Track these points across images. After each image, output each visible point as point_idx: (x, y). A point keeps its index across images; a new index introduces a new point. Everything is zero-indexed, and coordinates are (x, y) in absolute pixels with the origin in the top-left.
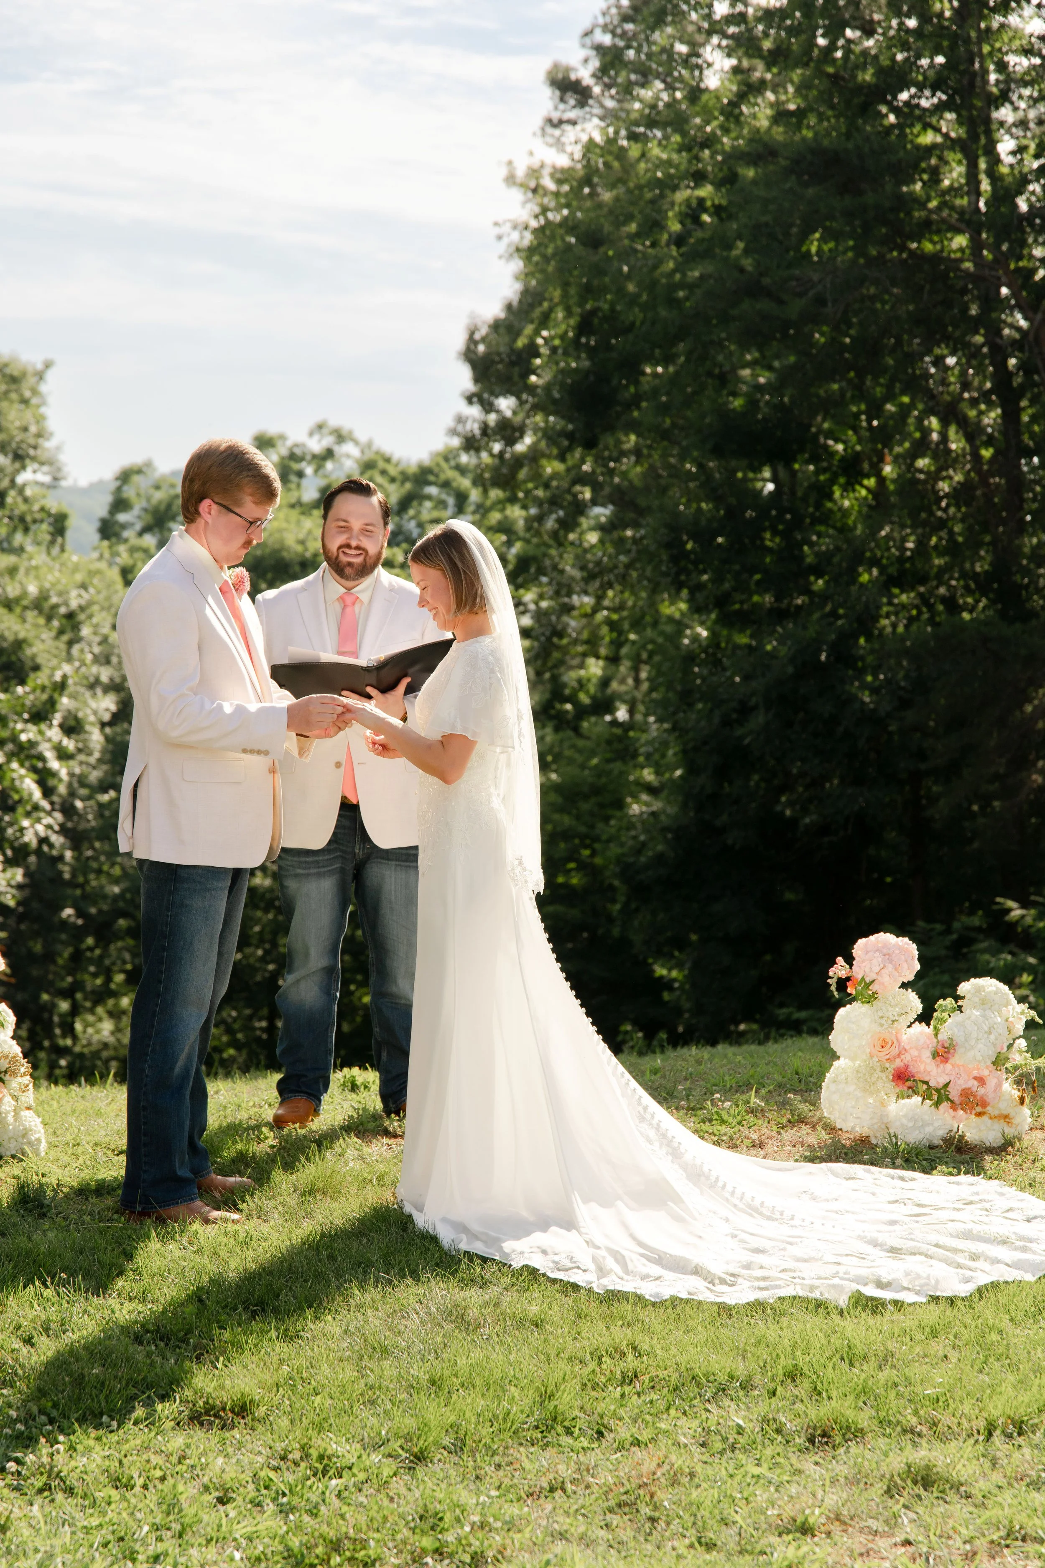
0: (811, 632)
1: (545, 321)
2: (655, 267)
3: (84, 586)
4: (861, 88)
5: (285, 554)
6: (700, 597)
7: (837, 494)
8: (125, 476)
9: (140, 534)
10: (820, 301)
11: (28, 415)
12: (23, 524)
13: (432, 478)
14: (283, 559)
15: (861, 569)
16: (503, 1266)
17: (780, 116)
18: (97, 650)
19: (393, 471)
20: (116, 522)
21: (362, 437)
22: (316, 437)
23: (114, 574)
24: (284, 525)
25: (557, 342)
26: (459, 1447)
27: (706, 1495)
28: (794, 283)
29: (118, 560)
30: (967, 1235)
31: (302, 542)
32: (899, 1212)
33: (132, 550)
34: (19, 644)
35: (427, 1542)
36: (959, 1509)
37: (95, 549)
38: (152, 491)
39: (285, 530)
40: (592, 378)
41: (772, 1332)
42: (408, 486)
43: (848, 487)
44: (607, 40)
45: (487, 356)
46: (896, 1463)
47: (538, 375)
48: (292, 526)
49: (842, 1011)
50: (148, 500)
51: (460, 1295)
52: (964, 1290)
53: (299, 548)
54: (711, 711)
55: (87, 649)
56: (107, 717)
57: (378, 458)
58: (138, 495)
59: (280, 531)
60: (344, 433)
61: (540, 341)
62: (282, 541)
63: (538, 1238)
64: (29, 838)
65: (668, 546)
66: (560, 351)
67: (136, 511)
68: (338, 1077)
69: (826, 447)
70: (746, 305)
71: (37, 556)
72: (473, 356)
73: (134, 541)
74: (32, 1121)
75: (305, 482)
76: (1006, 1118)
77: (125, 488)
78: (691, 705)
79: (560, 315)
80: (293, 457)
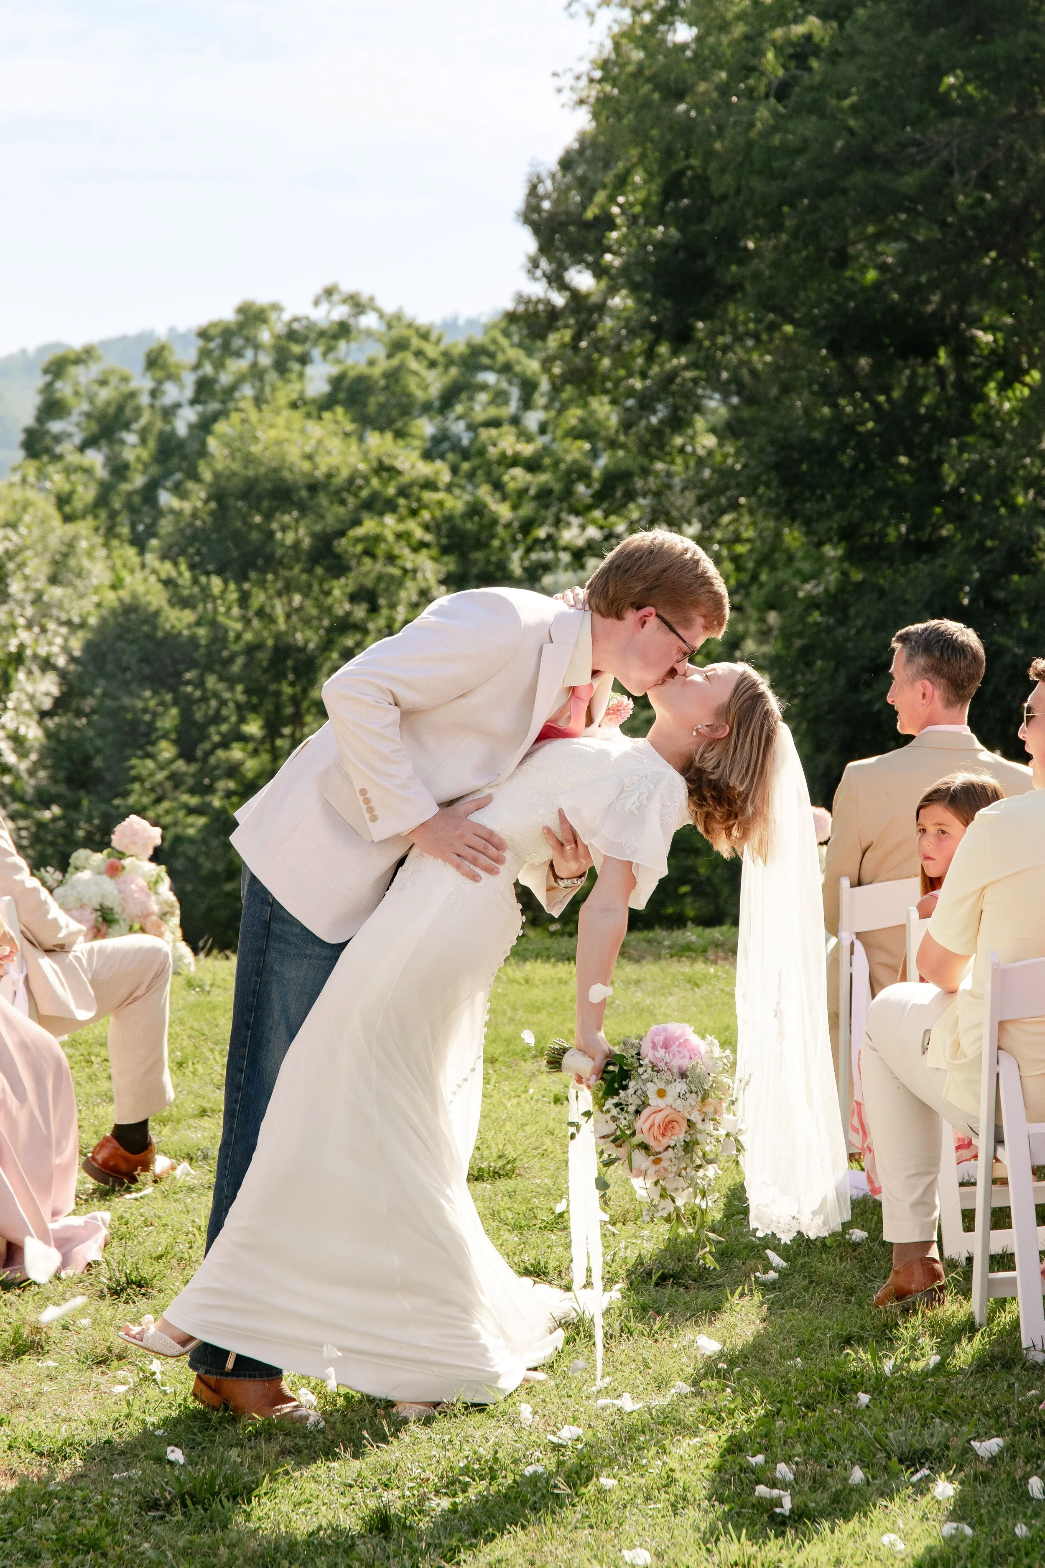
0: (951, 571)
1: (622, 182)
2: (751, 125)
5: (286, 474)
6: (821, 527)
7: (993, 395)
8: (57, 367)
9: (82, 449)
10: (947, 169)
13: (485, 360)
14: (283, 480)
15: (1013, 491)
18: (29, 611)
19: (432, 351)
20: (47, 432)
21: (389, 308)
22: (324, 307)
24: (285, 434)
25: (637, 209)
28: (913, 150)
29: (48, 485)
31: (309, 457)
33: (68, 471)
37: (14, 470)
38: (95, 387)
39: (287, 440)
40: (682, 255)
42: (454, 371)
43: (1005, 386)
45: (552, 214)
47: (614, 253)
48: (296, 436)
50: (91, 400)
53: (306, 466)
54: (836, 669)
55: (17, 611)
56: (47, 704)
57: (410, 333)
58: (76, 393)
59: (279, 443)
60: (364, 298)
61: (615, 210)
62: (283, 457)
65: (777, 467)
66: (641, 221)
67: (75, 417)
69: (973, 339)
70: (858, 178)
72: (535, 216)
73: (73, 458)
75: (309, 370)
77: (58, 385)
78: (809, 664)
79: (639, 178)
80: (292, 335)
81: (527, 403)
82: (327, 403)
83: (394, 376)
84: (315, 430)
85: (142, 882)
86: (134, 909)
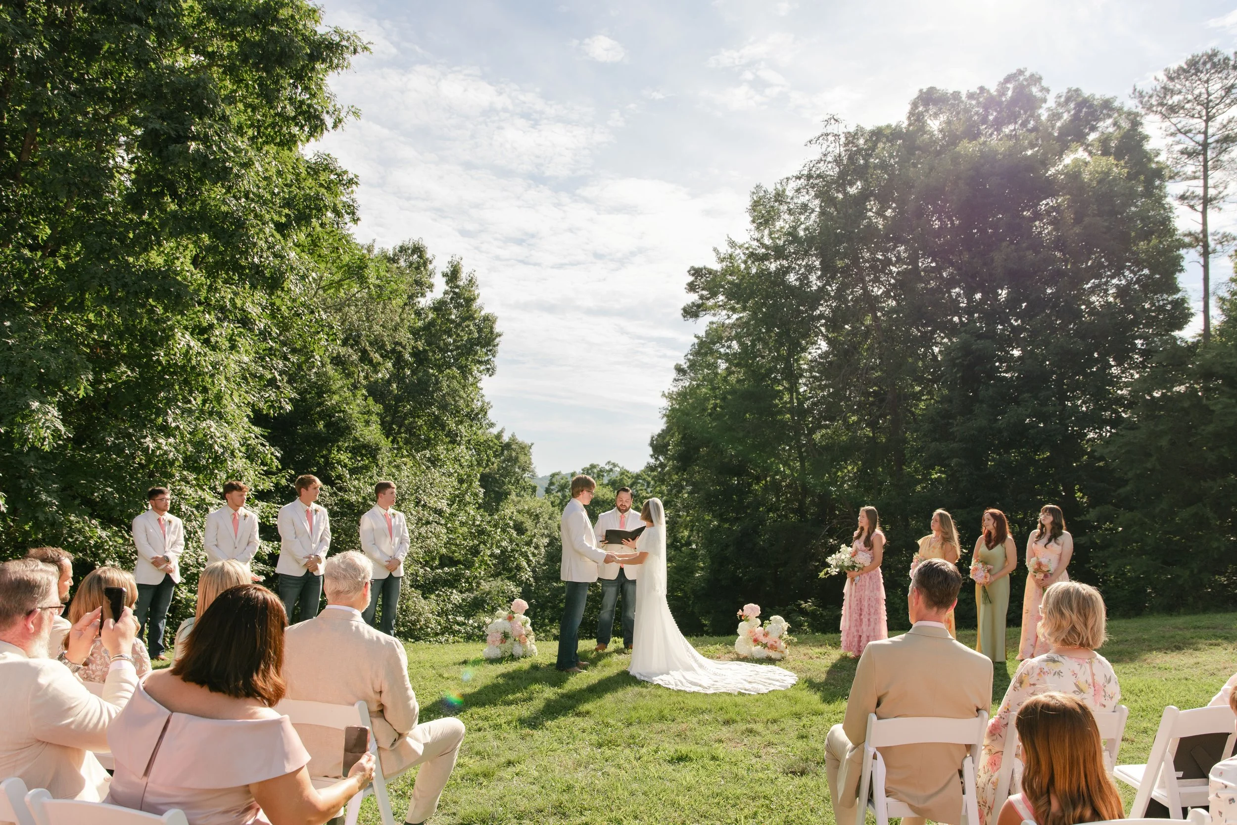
0: (746, 524)
1: (672, 436)
2: (704, 422)
3: (541, 507)
4: (761, 374)
6: (715, 513)
7: (754, 486)
8: (553, 476)
9: (557, 492)
10: (749, 432)
11: (527, 458)
12: (524, 489)
13: (640, 477)
15: (760, 507)
16: (652, 684)
17: (738, 381)
18: (544, 525)
19: (629, 475)
20: (550, 489)
21: (621, 466)
22: (608, 465)
23: (549, 503)
25: (675, 442)
26: (639, 723)
27: (698, 733)
28: (742, 427)
30: (769, 679)
32: (752, 673)
34: (522, 523)
35: (631, 741)
36: (758, 738)
37: (544, 496)
38: (561, 480)
40: (686, 452)
41: (717, 699)
42: (634, 479)
43: (757, 484)
44: (691, 357)
45: (656, 444)
46: (744, 728)
47: (670, 451)
49: (740, 624)
50: (560, 483)
51: (641, 690)
52: (766, 691)
54: (718, 546)
55: (541, 525)
57: (625, 472)
58: (557, 481)
60: (616, 464)
61: (671, 442)
63: (661, 677)
64: (523, 578)
65: (707, 499)
66: (676, 444)
67: (556, 486)
68: (612, 639)
69: (751, 472)
70: (728, 433)
71: (528, 498)
74: (534, 647)
75: (604, 478)
76: (782, 652)
77: (553, 479)
79: (677, 434)
80: (601, 471)
81: (648, 487)
82: (607, 485)
83: (621, 480)
84: (605, 490)
85: (520, 623)
86: (516, 633)
